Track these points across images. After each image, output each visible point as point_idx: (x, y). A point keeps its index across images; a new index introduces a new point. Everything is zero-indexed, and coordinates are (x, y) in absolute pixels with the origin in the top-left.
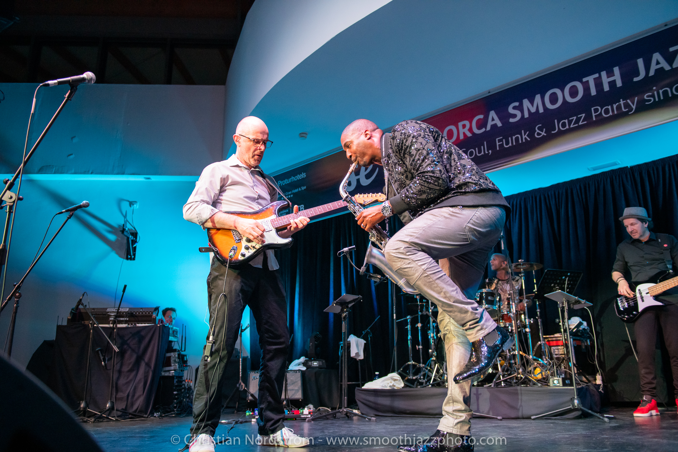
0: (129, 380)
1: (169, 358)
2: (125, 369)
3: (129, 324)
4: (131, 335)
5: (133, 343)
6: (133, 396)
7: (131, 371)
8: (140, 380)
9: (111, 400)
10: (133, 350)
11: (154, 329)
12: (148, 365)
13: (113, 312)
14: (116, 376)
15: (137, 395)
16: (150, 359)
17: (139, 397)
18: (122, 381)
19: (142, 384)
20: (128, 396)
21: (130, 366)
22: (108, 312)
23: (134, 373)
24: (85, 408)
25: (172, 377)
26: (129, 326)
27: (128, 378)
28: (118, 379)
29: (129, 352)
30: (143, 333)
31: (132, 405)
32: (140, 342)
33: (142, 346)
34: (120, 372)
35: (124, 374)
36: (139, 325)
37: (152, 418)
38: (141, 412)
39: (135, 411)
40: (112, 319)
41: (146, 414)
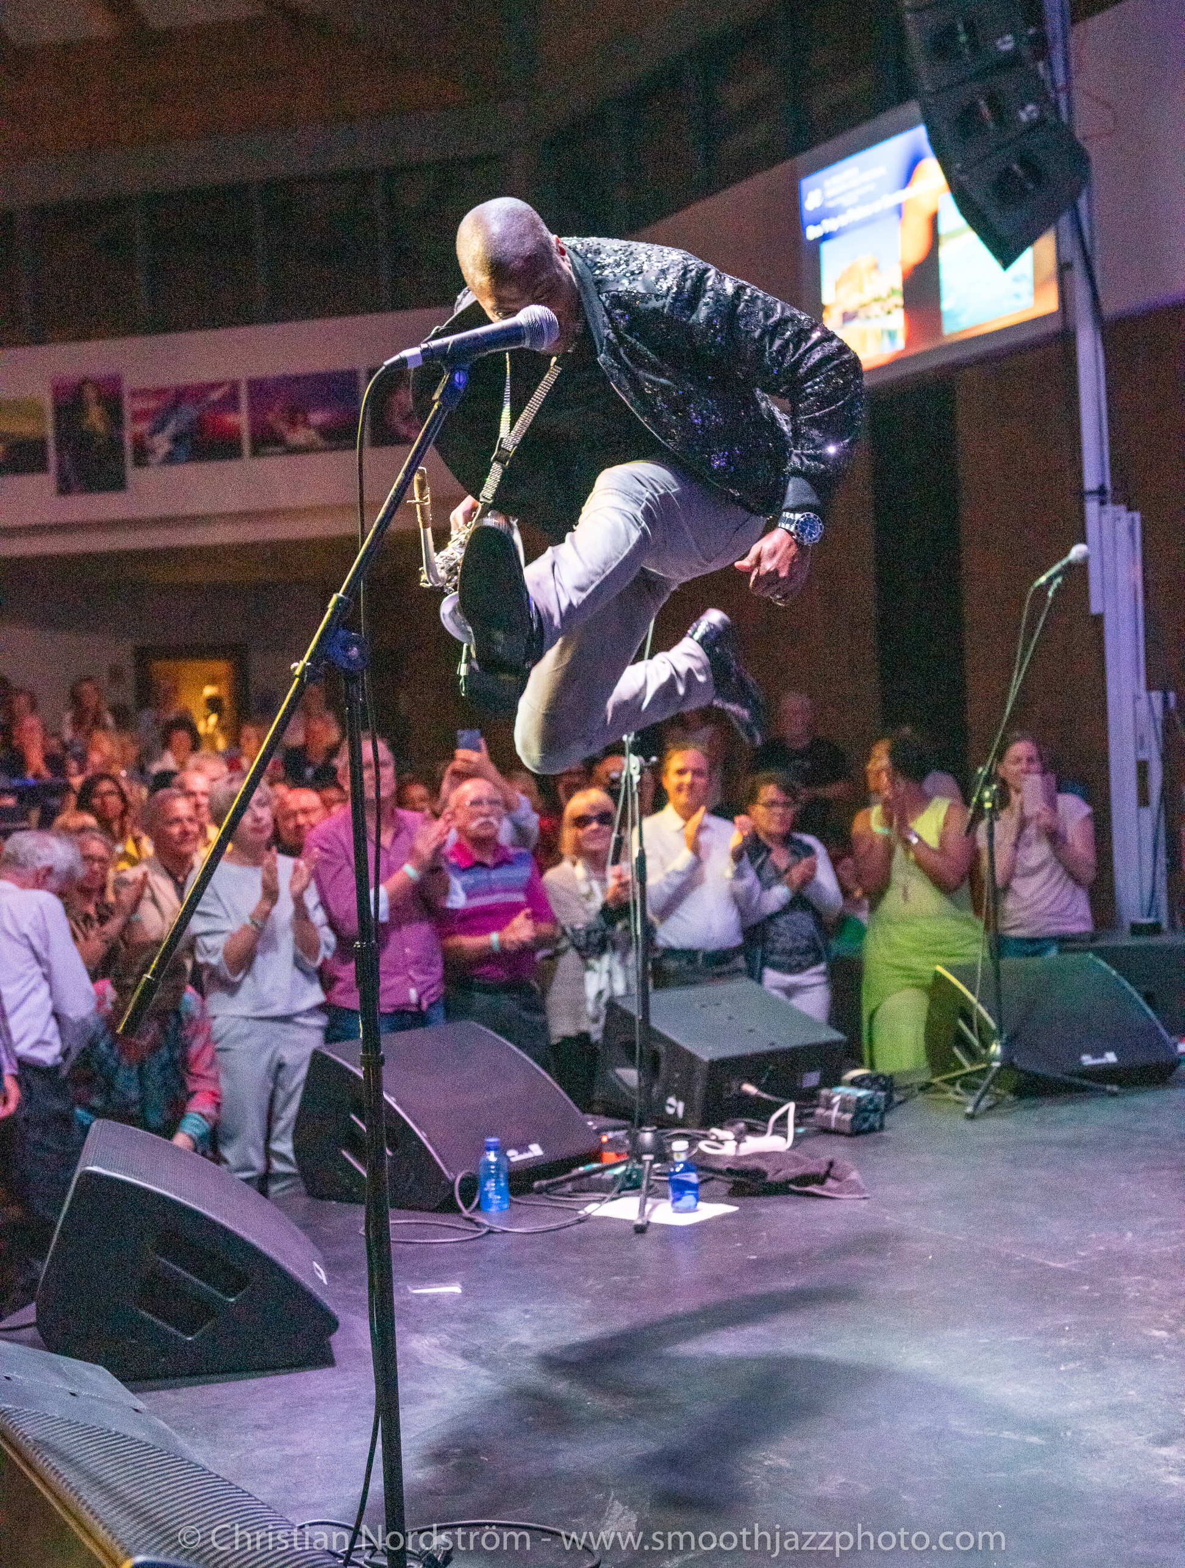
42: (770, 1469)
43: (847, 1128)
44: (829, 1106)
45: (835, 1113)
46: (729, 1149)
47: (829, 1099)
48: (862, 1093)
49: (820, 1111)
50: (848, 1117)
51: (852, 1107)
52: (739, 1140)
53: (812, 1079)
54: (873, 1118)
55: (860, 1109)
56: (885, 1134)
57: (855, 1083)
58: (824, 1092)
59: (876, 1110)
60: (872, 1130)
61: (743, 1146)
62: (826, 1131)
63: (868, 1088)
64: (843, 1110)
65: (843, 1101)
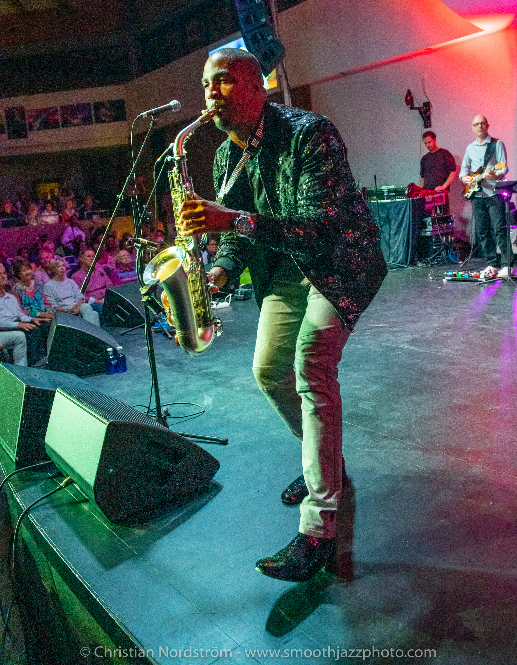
1: (426, 222)
2: (392, 232)
3: (392, 199)
4: (393, 208)
5: (395, 213)
6: (397, 252)
7: (395, 234)
8: (400, 241)
10: (395, 219)
11: (406, 203)
12: (404, 229)
13: (385, 189)
14: (387, 237)
15: (399, 252)
16: (405, 226)
17: (401, 253)
18: (391, 242)
19: (402, 244)
20: (395, 252)
21: (395, 231)
22: (382, 190)
23: (398, 235)
25: (431, 237)
26: (392, 201)
27: (394, 239)
28: (389, 239)
29: (393, 221)
30: (399, 206)
31: (397, 258)
32: (398, 213)
33: (401, 216)
34: (390, 235)
35: (392, 236)
36: (397, 200)
37: (411, 268)
38: (402, 263)
39: (399, 263)
40: (386, 194)
41: (406, 265)
42: (241, 384)
43: (242, 299)
44: (238, 294)
45: (239, 295)
46: (214, 306)
47: (238, 292)
48: (246, 290)
49: (235, 295)
50: (243, 296)
51: (243, 293)
52: (217, 304)
53: (232, 287)
54: (249, 296)
55: (245, 294)
56: (252, 299)
57: (242, 287)
58: (236, 290)
59: (249, 294)
60: (249, 299)
61: (218, 305)
62: (237, 300)
63: (246, 288)
64: (241, 294)
65: (241, 292)
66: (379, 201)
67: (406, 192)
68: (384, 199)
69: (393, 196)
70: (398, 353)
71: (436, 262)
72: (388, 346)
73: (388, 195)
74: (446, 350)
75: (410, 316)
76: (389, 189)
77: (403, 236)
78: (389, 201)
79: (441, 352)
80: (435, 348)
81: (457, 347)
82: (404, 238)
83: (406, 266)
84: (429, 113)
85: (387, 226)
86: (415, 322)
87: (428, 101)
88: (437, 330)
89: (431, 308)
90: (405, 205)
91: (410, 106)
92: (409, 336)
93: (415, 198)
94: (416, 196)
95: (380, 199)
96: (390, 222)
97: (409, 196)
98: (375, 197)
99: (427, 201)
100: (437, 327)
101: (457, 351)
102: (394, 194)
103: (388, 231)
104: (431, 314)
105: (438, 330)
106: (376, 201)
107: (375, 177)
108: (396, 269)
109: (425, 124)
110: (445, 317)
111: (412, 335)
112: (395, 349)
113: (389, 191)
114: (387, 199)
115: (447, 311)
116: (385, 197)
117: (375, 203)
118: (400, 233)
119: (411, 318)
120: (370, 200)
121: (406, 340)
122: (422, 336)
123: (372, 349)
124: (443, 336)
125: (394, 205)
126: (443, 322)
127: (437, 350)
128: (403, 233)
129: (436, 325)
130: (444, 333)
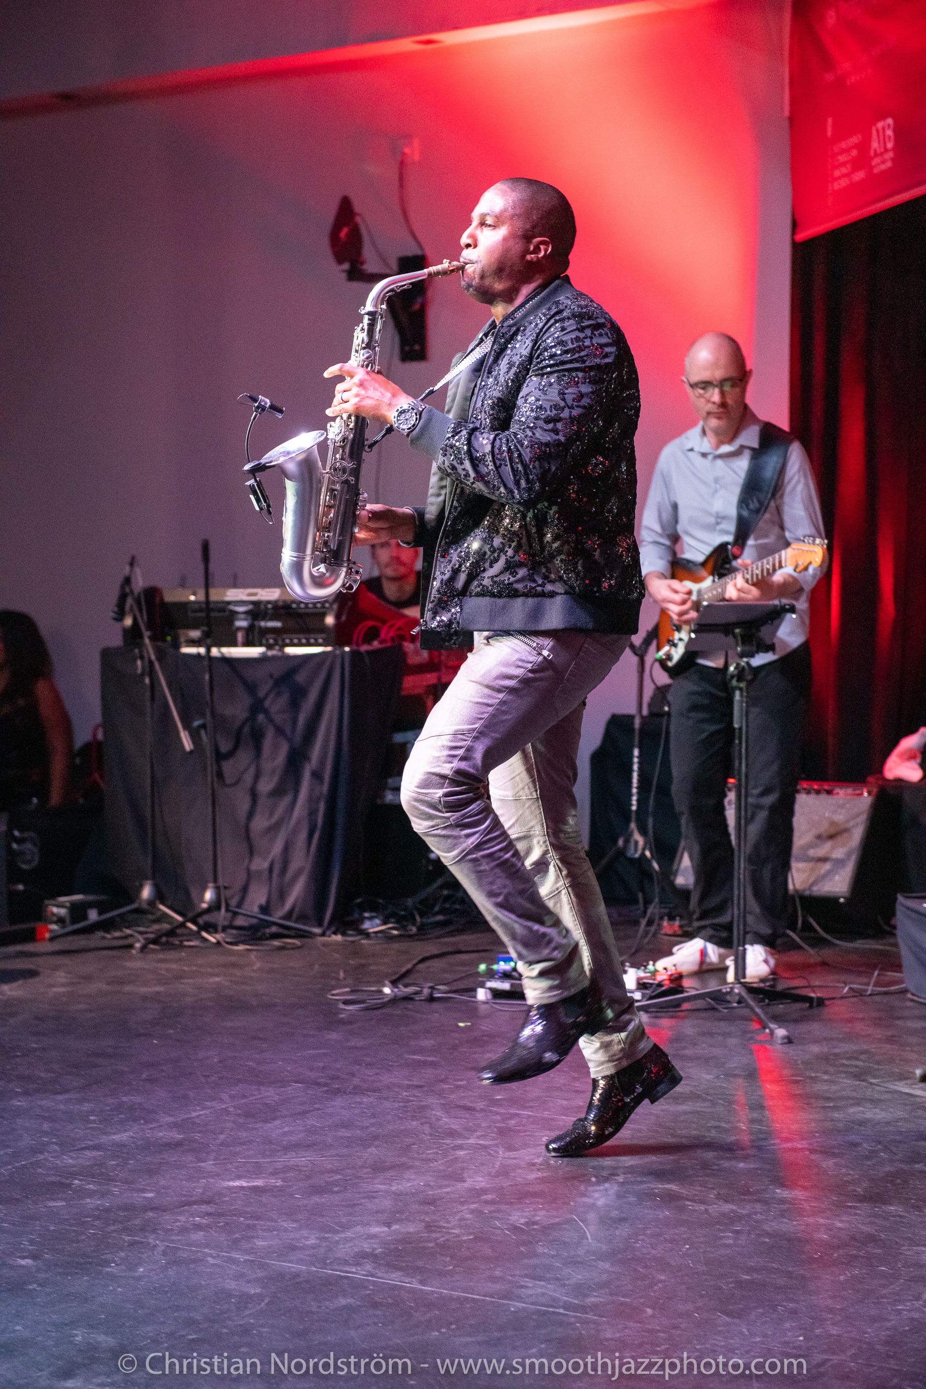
0: (275, 817)
2: (266, 786)
3: (270, 647)
4: (271, 683)
5: (277, 705)
6: (284, 869)
7: (277, 793)
8: (298, 822)
9: (215, 880)
10: (280, 731)
11: (328, 663)
12: (317, 775)
13: (243, 602)
14: (244, 805)
15: (293, 867)
16: (322, 761)
17: (298, 873)
18: (259, 823)
19: (303, 836)
20: (271, 870)
21: (276, 779)
22: (229, 603)
23: (286, 800)
24: (151, 903)
26: (270, 653)
27: (271, 814)
28: (251, 814)
29: (270, 734)
30: (300, 678)
31: (282, 895)
32: (295, 704)
33: (302, 719)
34: (254, 795)
35: (262, 801)
36: (291, 651)
37: (338, 938)
38: (302, 918)
39: (288, 916)
40: (242, 623)
41: (320, 924)
66: (215, 651)
67: (330, 620)
68: (234, 644)
69: (274, 630)
70: (343, 1301)
71: (440, 918)
72: (297, 1275)
73: (250, 630)
74: (535, 1289)
75: (365, 1143)
76: (256, 604)
77: (312, 801)
78: (255, 652)
79: (519, 1298)
80: (493, 1279)
81: (578, 1276)
82: (312, 813)
83: (317, 930)
84: (419, 300)
85: (244, 757)
86: (392, 1167)
87: (418, 252)
88: (487, 1202)
89: (448, 1108)
90: (323, 675)
91: (346, 266)
92: (375, 1230)
93: (364, 648)
94: (368, 639)
95: (220, 645)
96: (257, 737)
97: (339, 636)
98: (195, 634)
99: (413, 660)
100: (484, 1191)
101: (581, 1290)
102: (277, 624)
103: (248, 778)
104: (452, 1134)
105: (492, 1202)
106: (202, 650)
107: (206, 548)
108: (276, 943)
109: (404, 342)
110: (510, 1148)
111: (389, 1225)
112: (330, 1285)
113: (258, 611)
114: (248, 643)
115: (513, 1122)
116: (240, 636)
117: (199, 655)
118: (296, 791)
119: (373, 1152)
120: (176, 645)
121: (366, 1246)
122: (429, 1227)
123: (231, 1285)
124: (515, 1229)
125: (278, 670)
126: (504, 1172)
127: (498, 1287)
128: (311, 790)
129: (479, 1181)
130: (518, 1217)
